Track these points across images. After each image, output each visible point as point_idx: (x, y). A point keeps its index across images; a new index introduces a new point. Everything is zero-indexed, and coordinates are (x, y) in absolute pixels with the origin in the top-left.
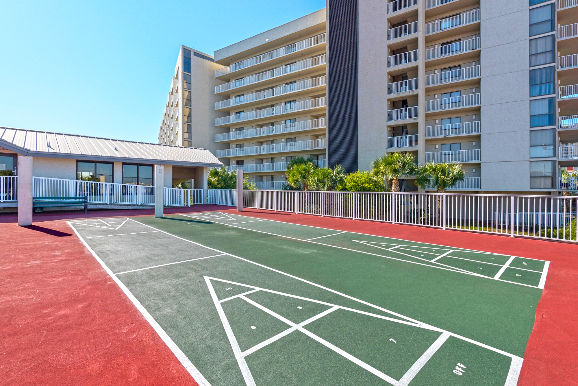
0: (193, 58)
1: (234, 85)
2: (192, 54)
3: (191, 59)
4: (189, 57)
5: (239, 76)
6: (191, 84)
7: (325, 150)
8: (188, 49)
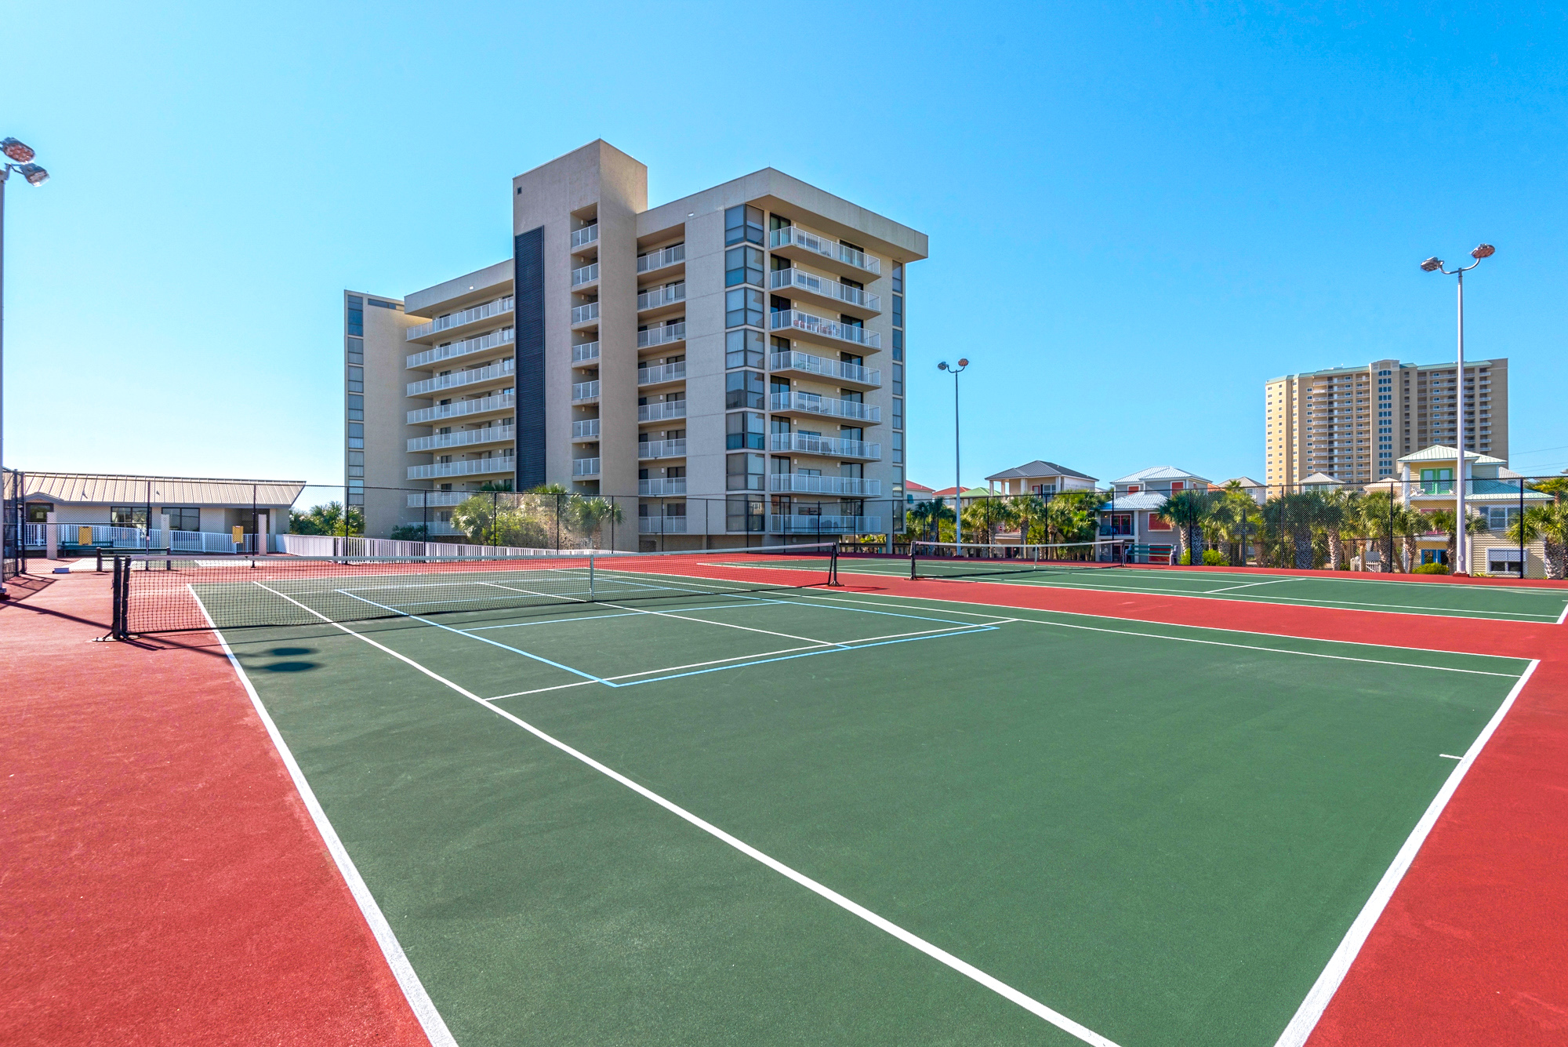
0: (367, 310)
1: (437, 355)
2: (365, 302)
3: (362, 311)
4: (360, 309)
5: (444, 340)
6: (362, 354)
7: (513, 472)
8: (357, 295)
